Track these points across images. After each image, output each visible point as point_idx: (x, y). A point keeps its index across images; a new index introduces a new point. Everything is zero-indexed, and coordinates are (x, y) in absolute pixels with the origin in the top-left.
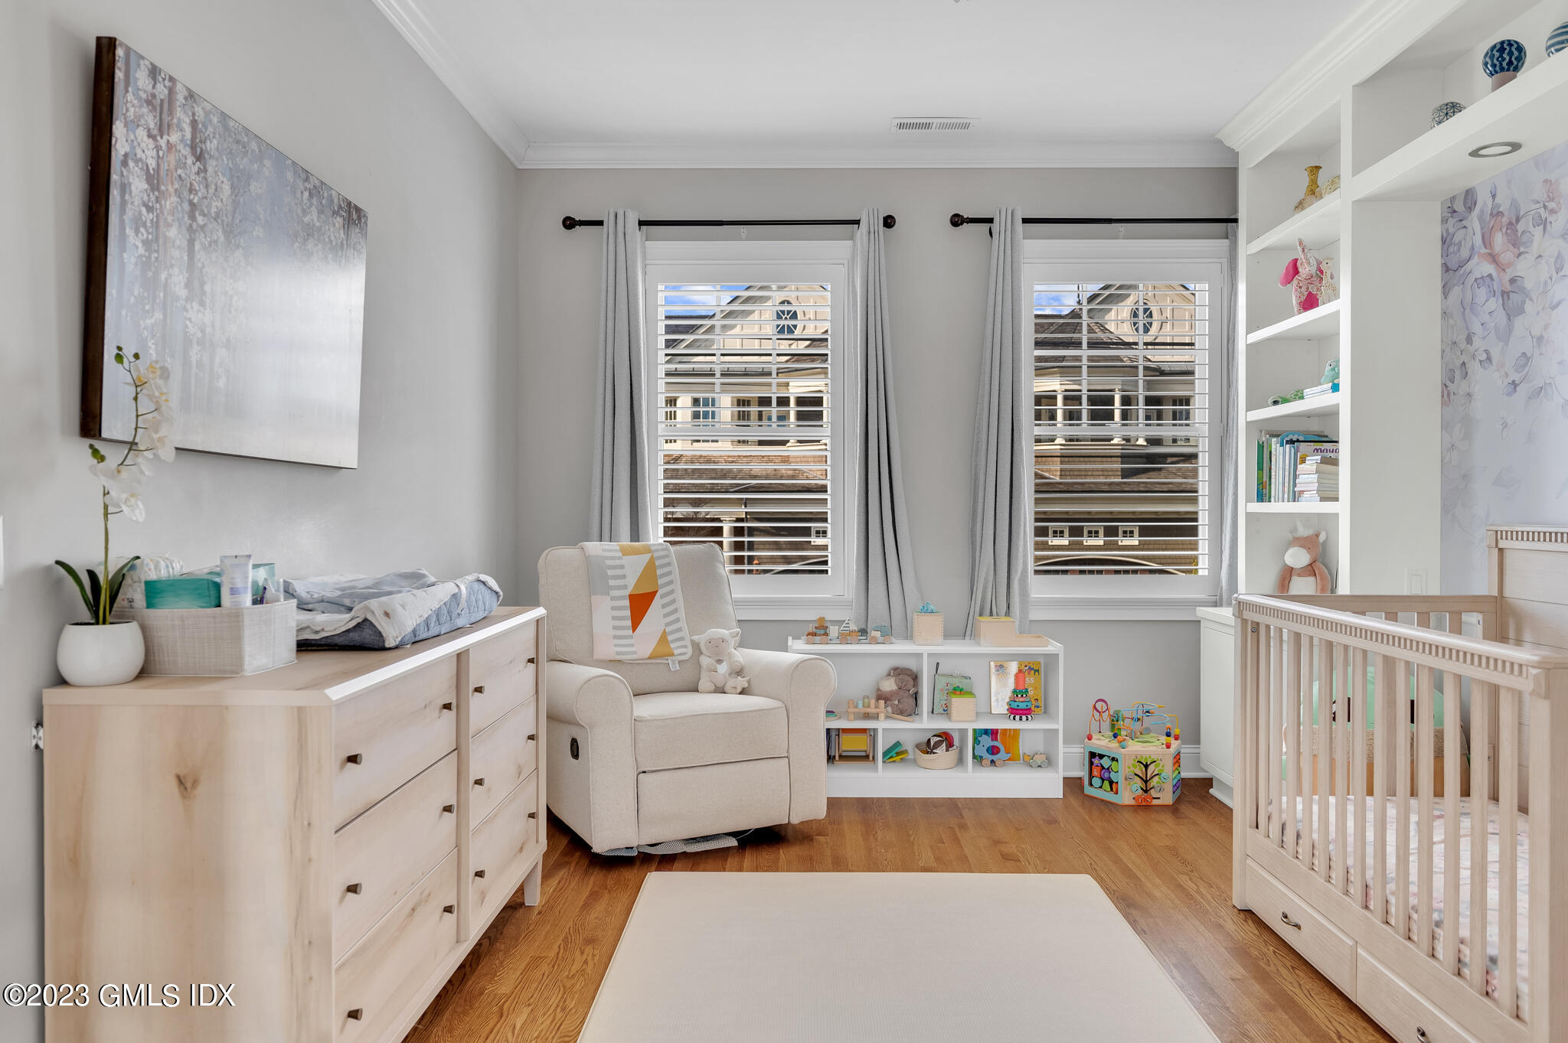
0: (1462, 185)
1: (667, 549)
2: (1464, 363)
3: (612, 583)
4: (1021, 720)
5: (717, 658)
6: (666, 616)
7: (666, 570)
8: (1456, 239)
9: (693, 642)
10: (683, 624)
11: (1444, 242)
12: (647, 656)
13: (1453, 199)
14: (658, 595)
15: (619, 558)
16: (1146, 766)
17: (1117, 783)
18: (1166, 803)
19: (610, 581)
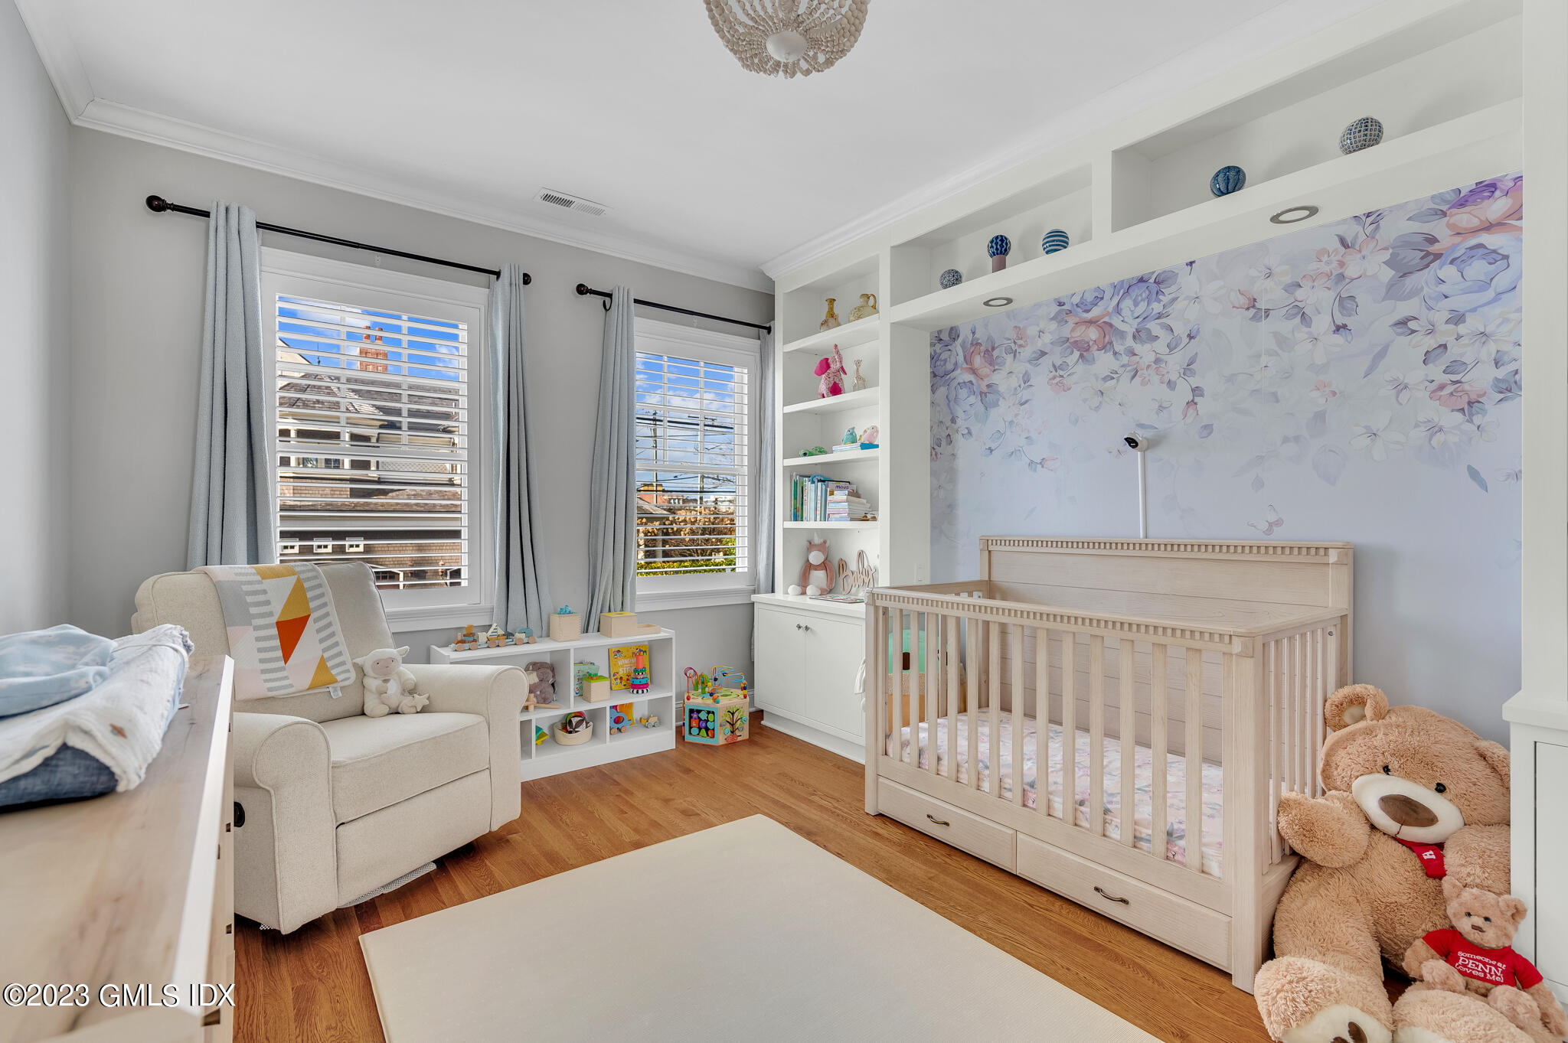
0: (946, 325)
1: (314, 570)
2: (949, 435)
3: (253, 610)
4: (637, 692)
5: (383, 679)
6: (321, 641)
7: (317, 592)
8: (943, 357)
9: (355, 665)
10: (343, 647)
11: (932, 358)
12: (307, 687)
13: (940, 332)
14: (311, 620)
15: (259, 582)
16: (733, 714)
17: (713, 729)
18: (745, 738)
19: (250, 608)
